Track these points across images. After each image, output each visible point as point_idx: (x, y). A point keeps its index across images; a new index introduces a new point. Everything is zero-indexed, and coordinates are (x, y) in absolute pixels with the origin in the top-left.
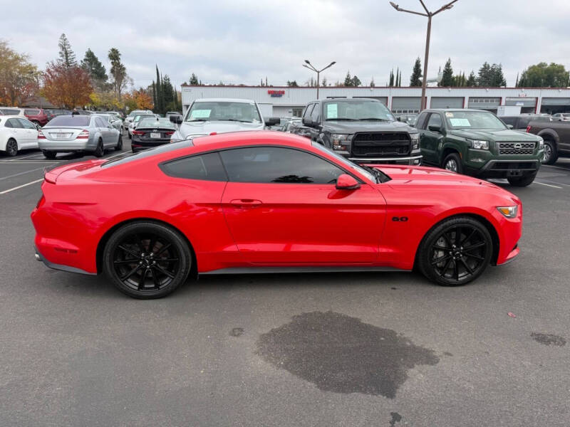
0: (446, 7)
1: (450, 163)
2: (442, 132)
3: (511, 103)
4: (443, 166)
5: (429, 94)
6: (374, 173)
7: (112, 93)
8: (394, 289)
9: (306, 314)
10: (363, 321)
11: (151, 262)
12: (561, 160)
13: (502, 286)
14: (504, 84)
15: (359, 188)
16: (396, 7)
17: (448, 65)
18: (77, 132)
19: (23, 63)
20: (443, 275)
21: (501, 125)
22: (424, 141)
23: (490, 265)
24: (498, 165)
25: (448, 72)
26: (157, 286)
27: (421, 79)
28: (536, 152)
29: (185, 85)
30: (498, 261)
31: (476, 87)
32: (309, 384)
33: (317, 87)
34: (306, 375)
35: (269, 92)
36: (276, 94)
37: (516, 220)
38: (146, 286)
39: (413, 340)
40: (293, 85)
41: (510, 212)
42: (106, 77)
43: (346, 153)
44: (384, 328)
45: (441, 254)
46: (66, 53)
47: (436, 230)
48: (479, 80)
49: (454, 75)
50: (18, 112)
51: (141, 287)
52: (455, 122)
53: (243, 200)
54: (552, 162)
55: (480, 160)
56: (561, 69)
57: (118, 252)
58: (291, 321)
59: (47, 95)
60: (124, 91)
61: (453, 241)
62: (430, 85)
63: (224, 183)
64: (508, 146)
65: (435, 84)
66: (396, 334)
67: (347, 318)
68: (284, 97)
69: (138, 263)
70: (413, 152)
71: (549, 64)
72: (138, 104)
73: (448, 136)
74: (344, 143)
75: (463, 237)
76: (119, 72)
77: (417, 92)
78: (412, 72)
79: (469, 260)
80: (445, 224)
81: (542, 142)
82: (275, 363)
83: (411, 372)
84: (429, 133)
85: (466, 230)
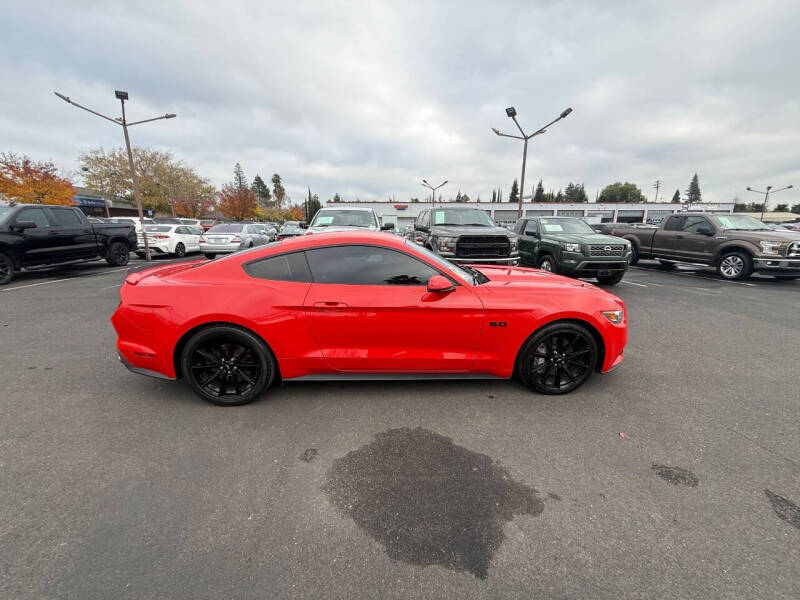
0: (541, 131)
1: (545, 264)
2: (538, 236)
3: (592, 215)
4: (538, 266)
5: (525, 208)
6: (472, 274)
7: (274, 208)
8: (492, 397)
9: (392, 431)
10: (456, 443)
11: (231, 367)
12: (641, 261)
13: (608, 395)
14: (586, 200)
15: (454, 290)
16: (497, 133)
17: (540, 185)
18: (231, 238)
19: (204, 185)
20: (544, 383)
21: (591, 231)
22: (522, 244)
23: (594, 372)
24: (589, 266)
25: (540, 190)
26: (239, 393)
27: (518, 196)
28: (624, 254)
29: (329, 202)
30: (604, 367)
31: (563, 202)
32: (377, 545)
33: (434, 202)
34: (375, 529)
35: (396, 207)
36: (401, 208)
37: (622, 325)
38: (229, 392)
39: (511, 473)
40: (416, 201)
41: (616, 317)
42: (270, 196)
43: (452, 254)
44: (478, 452)
45: (541, 361)
46: (240, 178)
47: (537, 336)
48: (565, 197)
49: (545, 193)
50: (195, 223)
51: (222, 393)
52: (549, 228)
53: (327, 303)
54: (634, 263)
55: (572, 261)
56: (634, 187)
57: (195, 358)
58: (374, 440)
59: (222, 210)
60: (283, 207)
61: (554, 347)
62: (525, 200)
63: (309, 284)
64: (598, 248)
65: (530, 200)
66: (492, 462)
67: (436, 436)
68: (407, 210)
69: (218, 368)
70: (512, 253)
71: (623, 184)
72: (293, 217)
73: (543, 240)
74: (449, 244)
75: (566, 342)
76: (280, 192)
77: (515, 207)
78: (510, 191)
79: (571, 366)
80: (547, 329)
81: (629, 246)
82: (342, 507)
83: (510, 527)
84: (526, 238)
85: (570, 336)
